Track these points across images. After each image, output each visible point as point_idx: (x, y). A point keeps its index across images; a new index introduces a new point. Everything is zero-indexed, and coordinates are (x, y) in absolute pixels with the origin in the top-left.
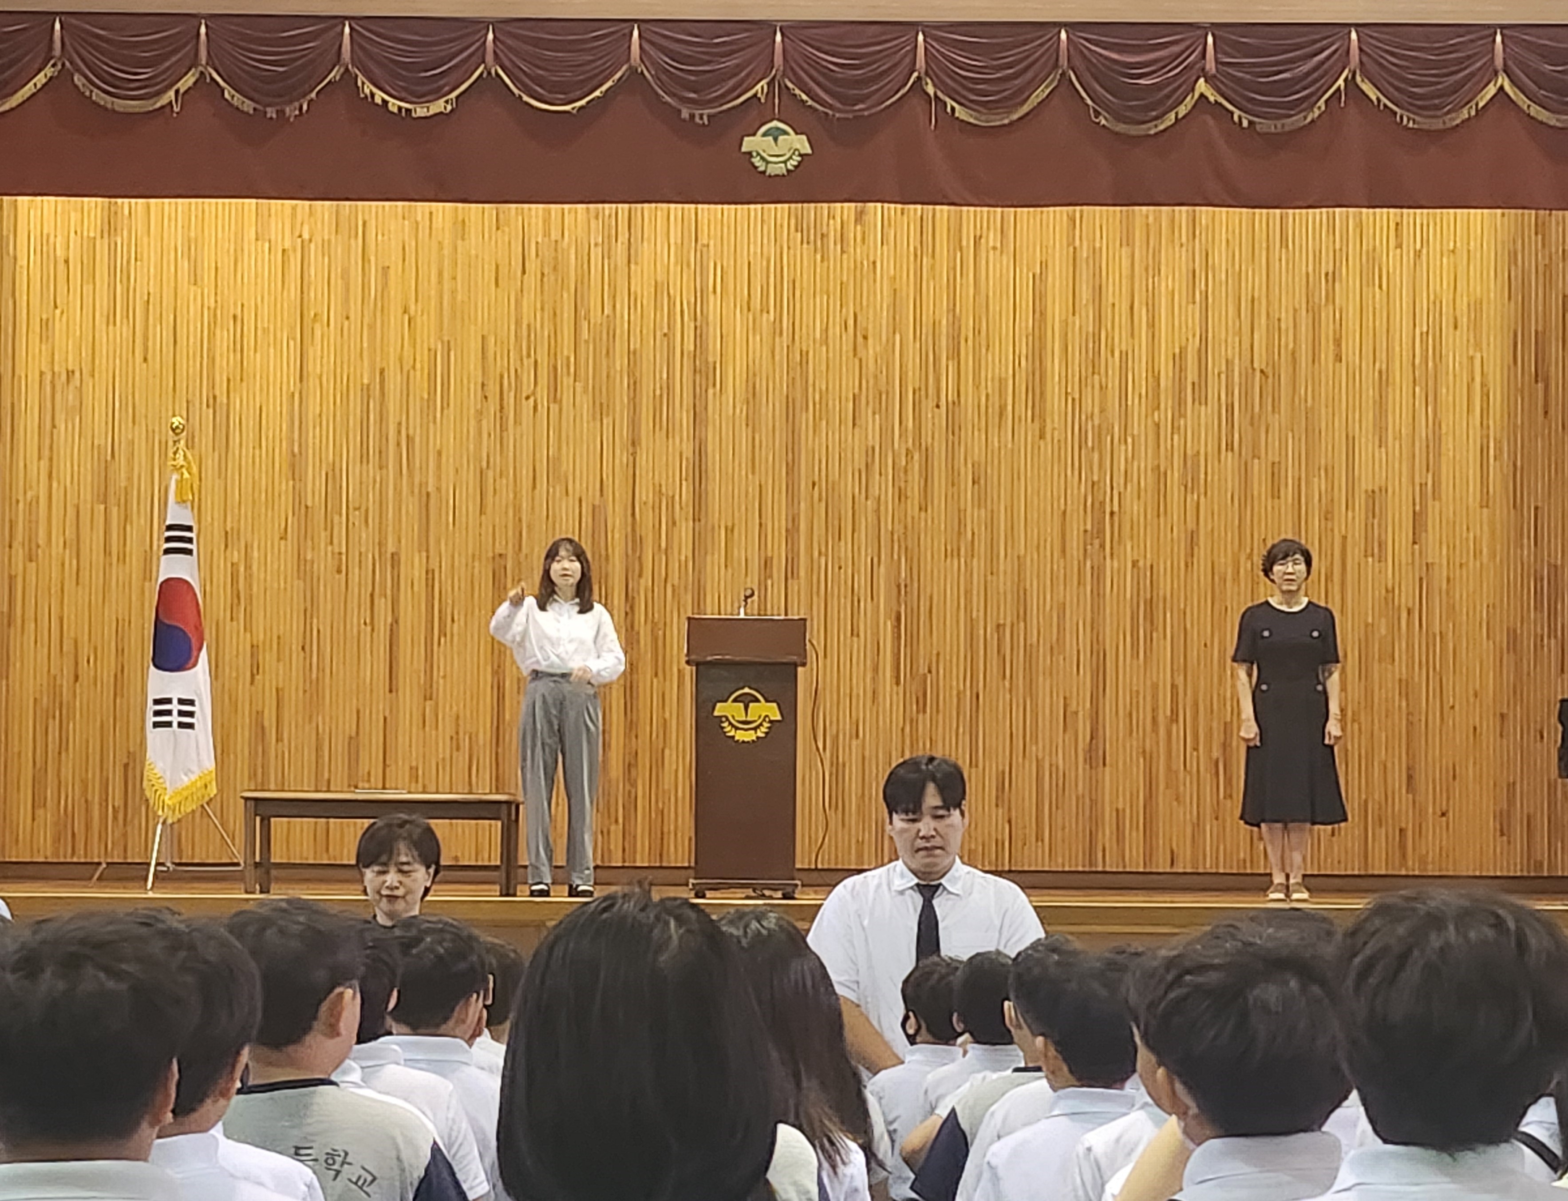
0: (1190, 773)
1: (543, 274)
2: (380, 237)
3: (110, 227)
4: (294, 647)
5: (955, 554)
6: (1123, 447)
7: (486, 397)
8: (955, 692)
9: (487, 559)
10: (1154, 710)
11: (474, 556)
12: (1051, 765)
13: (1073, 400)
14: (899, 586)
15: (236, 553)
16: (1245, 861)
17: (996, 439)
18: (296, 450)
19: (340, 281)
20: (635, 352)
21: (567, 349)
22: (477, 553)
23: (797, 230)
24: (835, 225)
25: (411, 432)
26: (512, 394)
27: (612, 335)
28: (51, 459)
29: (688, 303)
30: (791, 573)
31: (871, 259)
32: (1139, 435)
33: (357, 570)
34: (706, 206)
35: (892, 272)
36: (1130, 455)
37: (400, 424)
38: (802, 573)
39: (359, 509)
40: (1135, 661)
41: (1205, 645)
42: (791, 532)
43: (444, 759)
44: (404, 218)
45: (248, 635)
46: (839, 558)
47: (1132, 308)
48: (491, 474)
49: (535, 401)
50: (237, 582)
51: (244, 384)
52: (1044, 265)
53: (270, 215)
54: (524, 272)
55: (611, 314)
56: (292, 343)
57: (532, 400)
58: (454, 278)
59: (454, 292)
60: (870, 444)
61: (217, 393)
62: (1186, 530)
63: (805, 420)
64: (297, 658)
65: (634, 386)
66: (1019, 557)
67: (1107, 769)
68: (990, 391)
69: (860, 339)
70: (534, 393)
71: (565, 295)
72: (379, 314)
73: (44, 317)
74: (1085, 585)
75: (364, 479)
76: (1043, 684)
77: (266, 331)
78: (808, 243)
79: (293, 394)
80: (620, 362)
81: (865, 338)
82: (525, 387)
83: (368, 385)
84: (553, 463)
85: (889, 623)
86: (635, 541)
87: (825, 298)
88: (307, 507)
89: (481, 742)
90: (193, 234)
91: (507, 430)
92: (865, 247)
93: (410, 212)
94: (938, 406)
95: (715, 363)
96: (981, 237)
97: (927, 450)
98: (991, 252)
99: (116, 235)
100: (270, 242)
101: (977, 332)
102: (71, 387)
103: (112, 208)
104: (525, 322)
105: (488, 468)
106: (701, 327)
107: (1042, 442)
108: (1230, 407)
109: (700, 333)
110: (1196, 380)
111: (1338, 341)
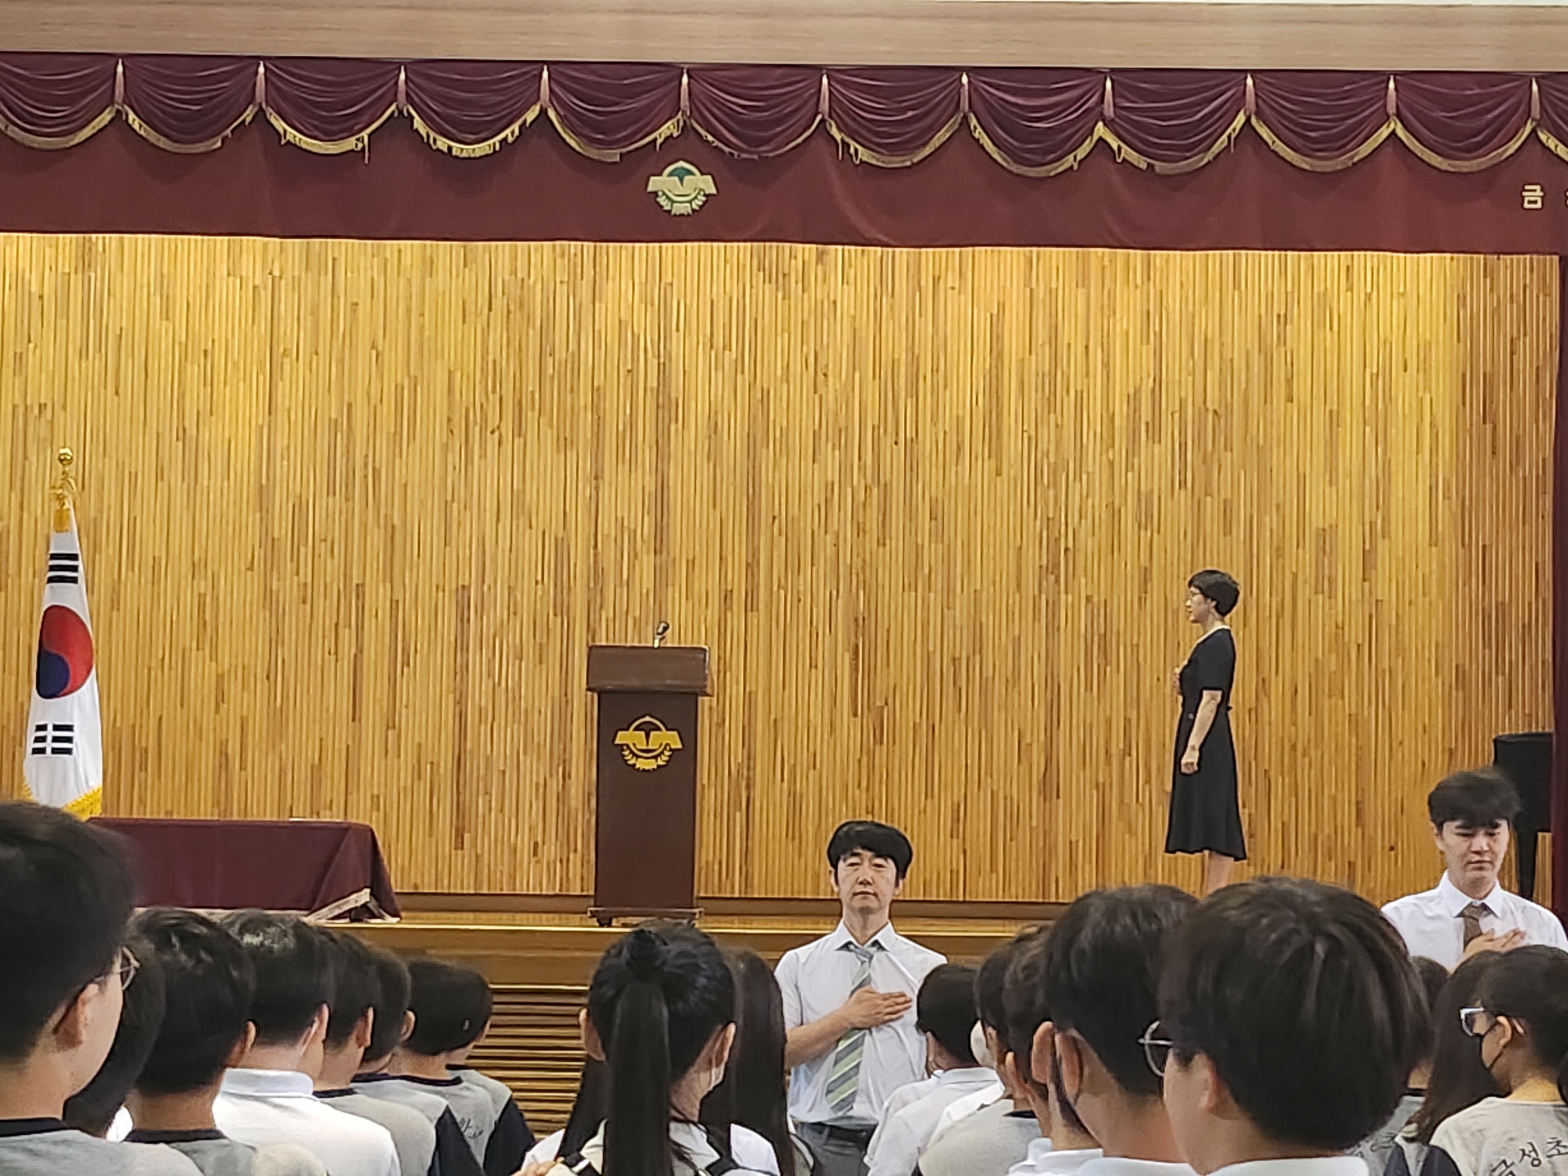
0: (1143, 805)
1: (509, 312)
2: (349, 274)
3: (85, 262)
4: (258, 676)
5: (913, 587)
6: (1078, 484)
7: (452, 431)
8: (911, 725)
9: (450, 591)
10: (1108, 742)
11: (437, 587)
12: (1005, 798)
13: (1029, 438)
14: (856, 620)
15: (203, 583)
17: (953, 474)
18: (264, 482)
19: (309, 318)
20: (598, 389)
21: (532, 386)
22: (441, 584)
23: (759, 270)
24: (796, 264)
25: (377, 466)
26: (477, 428)
27: (576, 371)
28: (22, 490)
29: (652, 341)
30: (750, 605)
31: (832, 298)
32: (1094, 473)
33: (322, 599)
34: (670, 245)
35: (852, 312)
36: (1085, 493)
37: (367, 456)
38: (762, 606)
39: (325, 540)
40: (1089, 694)
41: (1158, 679)
42: (751, 566)
43: (405, 788)
44: (373, 256)
45: (214, 664)
46: (798, 592)
47: (1087, 347)
48: (455, 505)
49: (500, 435)
50: (204, 612)
51: (213, 418)
52: (1001, 306)
53: (241, 252)
54: (490, 309)
55: (576, 351)
56: (261, 377)
57: (497, 434)
58: (422, 315)
59: (423, 326)
60: (830, 480)
61: (187, 425)
62: (1140, 567)
63: (766, 456)
64: (262, 685)
65: (599, 422)
66: (975, 591)
67: (1061, 801)
68: (947, 428)
69: (821, 376)
70: (499, 427)
71: (531, 332)
72: (347, 351)
73: (18, 351)
74: (1039, 621)
75: (330, 512)
76: (998, 716)
77: (235, 364)
78: (770, 282)
79: (262, 427)
80: (584, 398)
81: (825, 375)
82: (490, 422)
83: (336, 420)
84: (518, 497)
85: (847, 657)
86: (597, 573)
87: (786, 335)
88: (273, 539)
89: (442, 771)
90: (165, 271)
91: (472, 464)
92: (826, 286)
93: (378, 250)
94: (896, 443)
95: (677, 400)
96: (939, 278)
97: (885, 485)
98: (950, 292)
99: (89, 271)
100: (241, 278)
101: (935, 370)
102: (42, 419)
103: (87, 245)
104: (491, 358)
105: (453, 501)
106: (664, 364)
107: (999, 479)
108: (1183, 446)
109: (663, 369)
110: (1149, 419)
111: (1289, 381)
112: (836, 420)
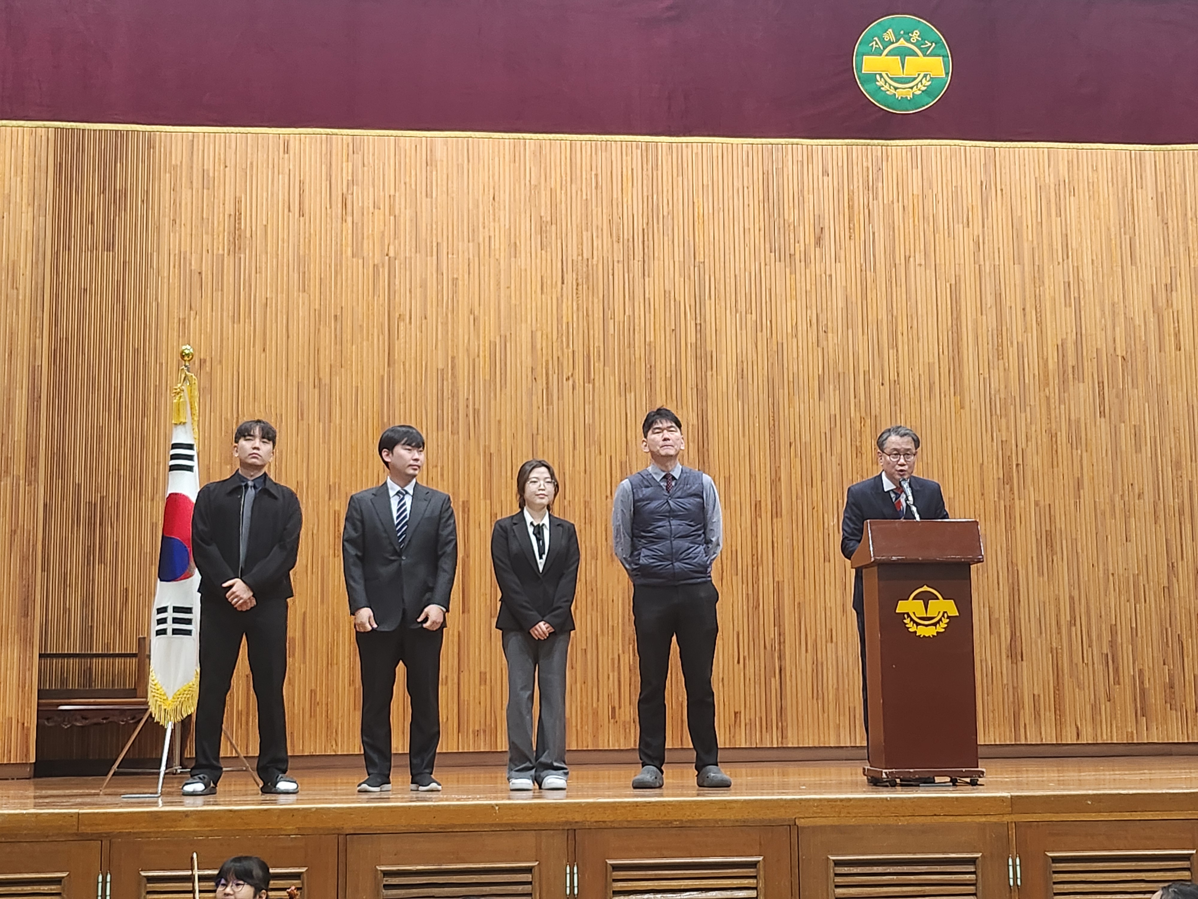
0: (1087, 664)
1: (577, 285)
2: (450, 256)
3: (235, 247)
6: (1023, 415)
7: (535, 379)
10: (1058, 616)
13: (984, 379)
15: (337, 503)
16: (1132, 733)
19: (418, 290)
20: (650, 345)
21: (597, 342)
25: (476, 407)
26: (555, 376)
27: (632, 331)
29: (690, 306)
30: (776, 513)
31: (828, 273)
32: (1035, 406)
35: (844, 283)
36: (1029, 420)
37: (468, 400)
38: (784, 515)
39: (436, 466)
40: (1041, 579)
41: (1093, 565)
42: (776, 481)
46: (813, 501)
47: (1024, 309)
48: (540, 437)
49: (574, 382)
51: (344, 369)
52: (958, 278)
54: (563, 283)
55: (631, 313)
56: (381, 337)
57: (571, 380)
58: (509, 287)
59: (510, 296)
60: (833, 413)
61: (321, 375)
62: (1074, 478)
63: (782, 395)
65: (651, 370)
67: (1024, 663)
68: (921, 372)
69: (822, 333)
71: (596, 300)
72: (449, 316)
73: (182, 316)
77: (360, 327)
78: (780, 261)
79: (383, 377)
80: (639, 351)
81: (825, 332)
82: (565, 370)
83: (443, 370)
84: (589, 431)
87: (794, 302)
90: (302, 252)
91: (552, 404)
92: (823, 264)
94: (883, 384)
96: (910, 257)
98: (918, 268)
99: (240, 253)
100: (363, 258)
101: (910, 327)
104: (565, 320)
105: (538, 434)
106: (700, 324)
107: (962, 410)
108: (1101, 384)
109: (700, 328)
110: (1074, 363)
111: (1177, 335)
112: (836, 367)
